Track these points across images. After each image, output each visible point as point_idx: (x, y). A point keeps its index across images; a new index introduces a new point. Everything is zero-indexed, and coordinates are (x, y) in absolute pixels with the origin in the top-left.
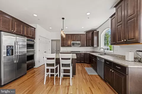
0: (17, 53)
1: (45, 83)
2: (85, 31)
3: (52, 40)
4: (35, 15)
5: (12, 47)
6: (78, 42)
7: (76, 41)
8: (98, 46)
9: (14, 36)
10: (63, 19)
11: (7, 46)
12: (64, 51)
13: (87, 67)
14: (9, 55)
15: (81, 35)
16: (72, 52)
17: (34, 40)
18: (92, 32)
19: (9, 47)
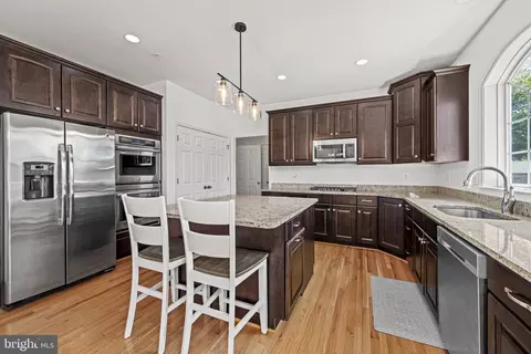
0: (68, 191)
1: (128, 333)
2: (386, 83)
3: (240, 141)
4: (132, 38)
5: (46, 167)
6: (344, 142)
7: (335, 137)
8: (465, 157)
9: (57, 129)
10: (240, 27)
11: (27, 165)
12: (281, 185)
13: (387, 274)
14: (34, 196)
15: (361, 106)
16: (316, 188)
17: (157, 142)
18: (424, 80)
19: (33, 167)
